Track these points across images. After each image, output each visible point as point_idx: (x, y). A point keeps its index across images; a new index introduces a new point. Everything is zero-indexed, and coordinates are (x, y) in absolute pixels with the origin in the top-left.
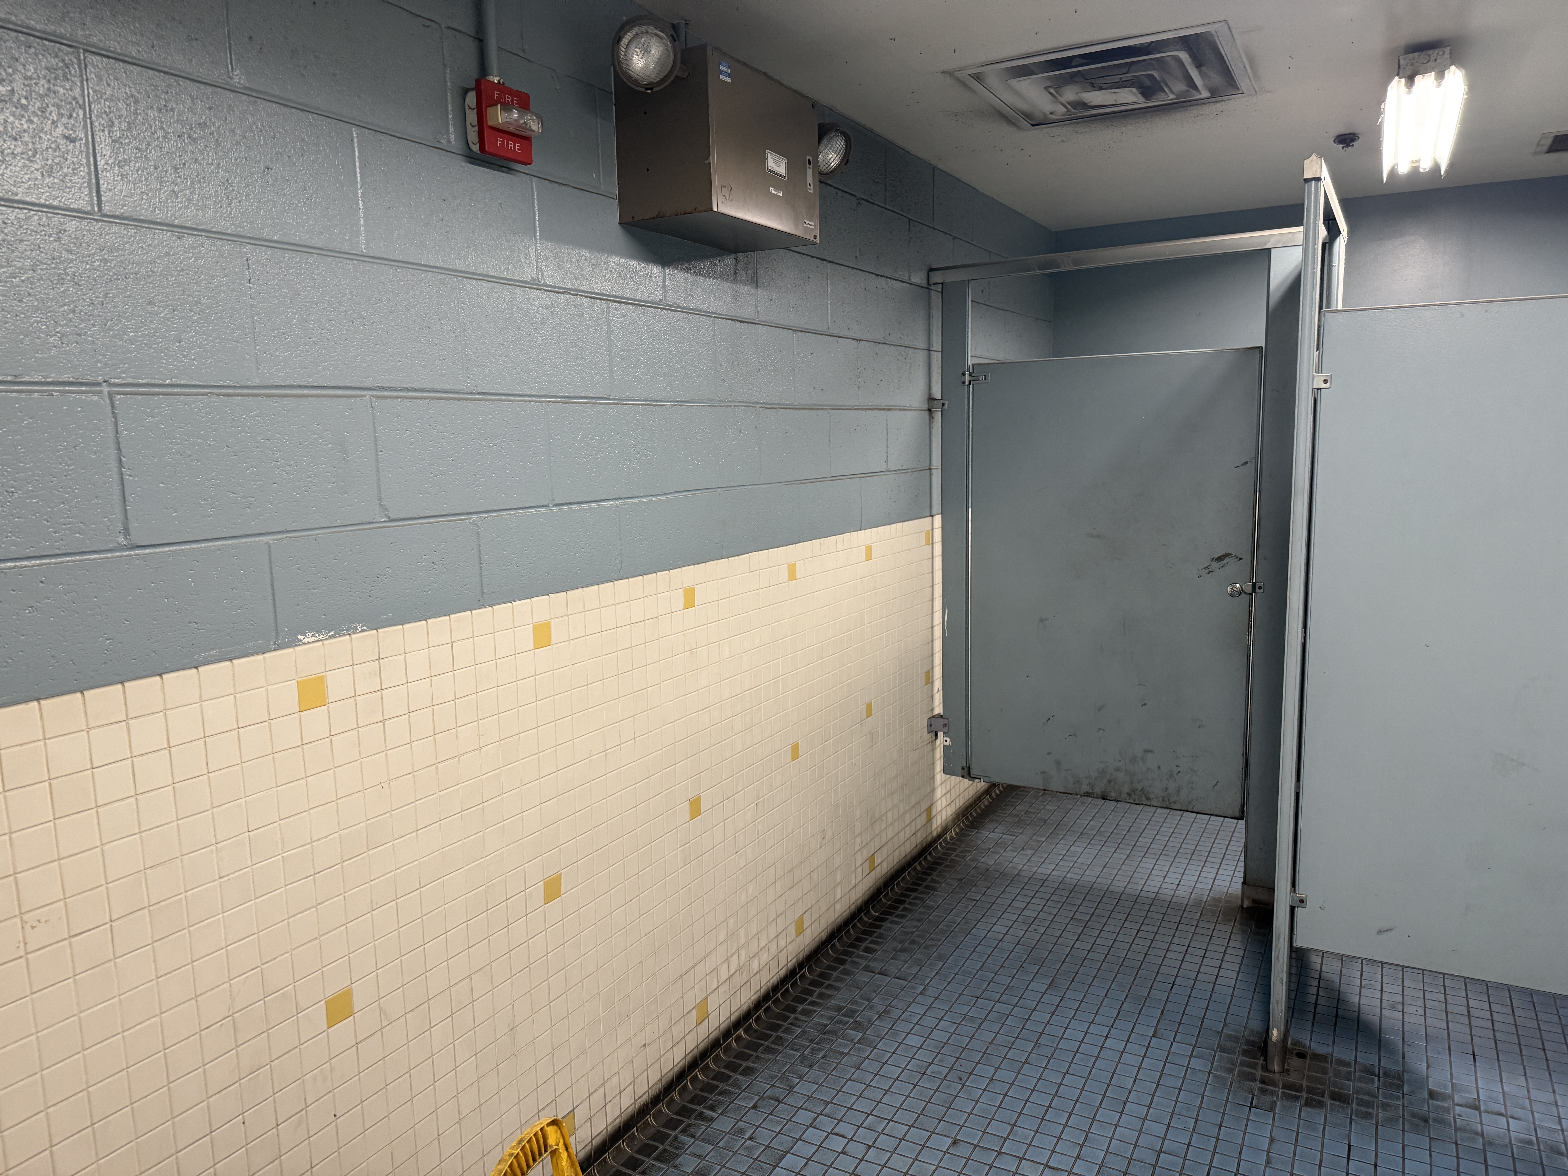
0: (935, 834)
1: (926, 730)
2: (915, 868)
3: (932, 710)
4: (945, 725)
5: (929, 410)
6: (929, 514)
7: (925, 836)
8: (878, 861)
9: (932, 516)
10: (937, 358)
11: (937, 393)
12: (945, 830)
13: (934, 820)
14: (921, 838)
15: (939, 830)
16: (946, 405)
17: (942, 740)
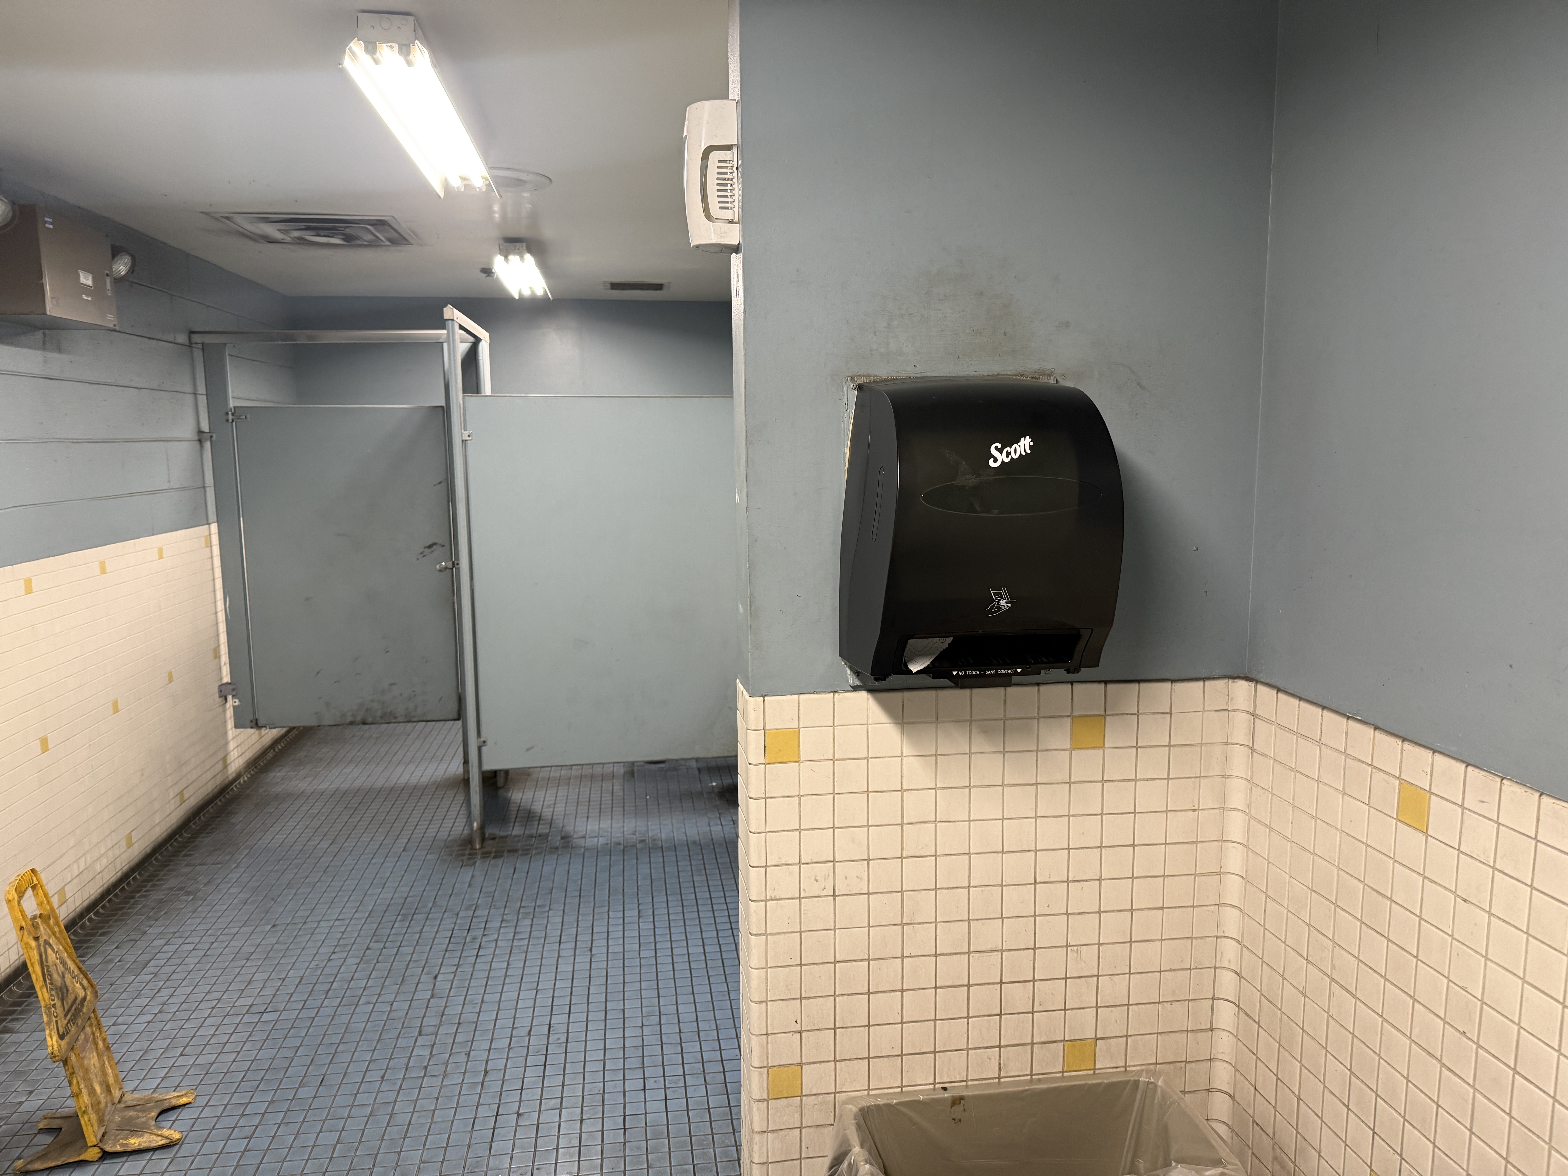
0: (231, 778)
1: (217, 695)
2: (217, 804)
3: (221, 679)
4: (233, 690)
5: (200, 441)
6: (205, 522)
7: (223, 779)
8: (186, 796)
9: (209, 524)
10: (203, 400)
11: (205, 427)
12: (239, 776)
13: (229, 767)
14: (219, 779)
15: (234, 775)
16: (214, 438)
17: (231, 702)
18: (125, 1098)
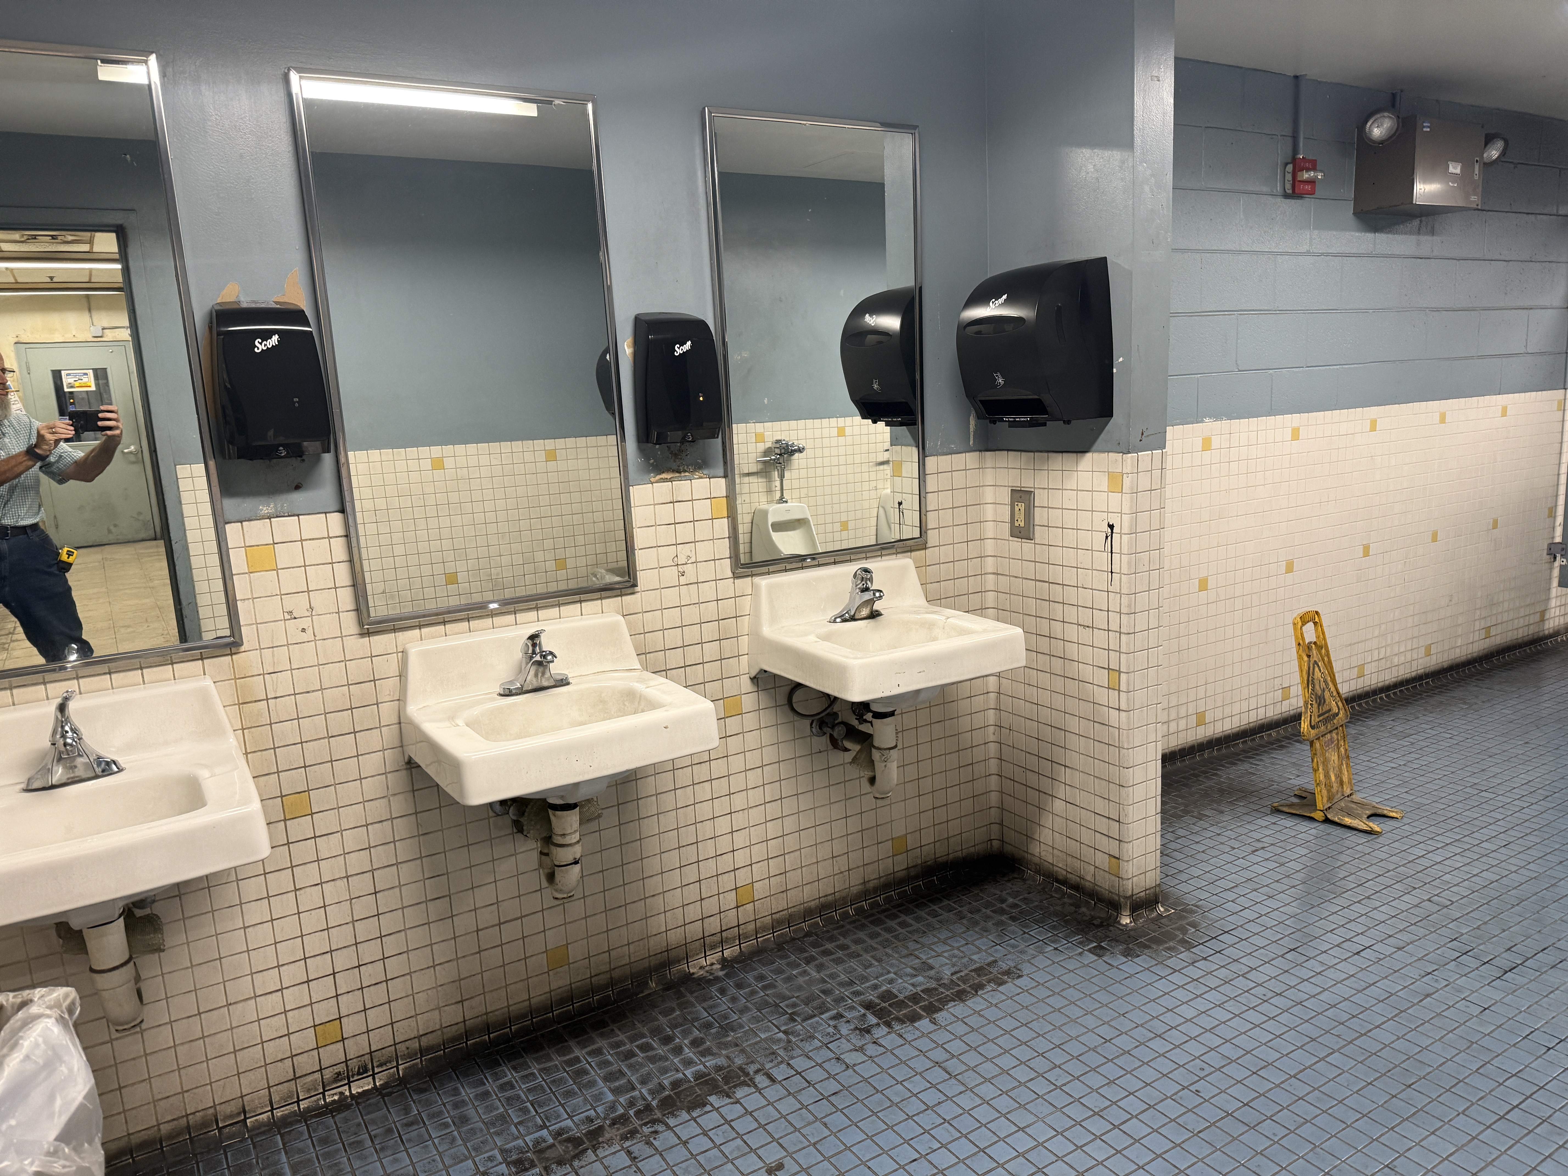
0: (1547, 632)
1: (1545, 552)
2: (1525, 651)
3: (1553, 538)
4: (1563, 549)
5: (1567, 308)
6: (1562, 387)
7: (1537, 630)
8: (1493, 633)
9: (1565, 389)
12: (1557, 633)
13: (1547, 622)
14: (1533, 630)
15: (1551, 631)
17: (1559, 562)
18: (1354, 797)
